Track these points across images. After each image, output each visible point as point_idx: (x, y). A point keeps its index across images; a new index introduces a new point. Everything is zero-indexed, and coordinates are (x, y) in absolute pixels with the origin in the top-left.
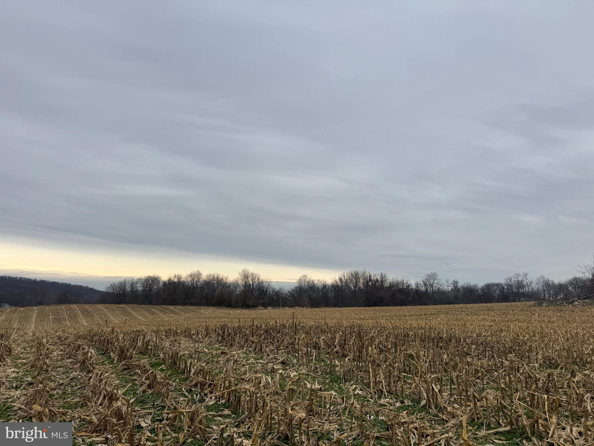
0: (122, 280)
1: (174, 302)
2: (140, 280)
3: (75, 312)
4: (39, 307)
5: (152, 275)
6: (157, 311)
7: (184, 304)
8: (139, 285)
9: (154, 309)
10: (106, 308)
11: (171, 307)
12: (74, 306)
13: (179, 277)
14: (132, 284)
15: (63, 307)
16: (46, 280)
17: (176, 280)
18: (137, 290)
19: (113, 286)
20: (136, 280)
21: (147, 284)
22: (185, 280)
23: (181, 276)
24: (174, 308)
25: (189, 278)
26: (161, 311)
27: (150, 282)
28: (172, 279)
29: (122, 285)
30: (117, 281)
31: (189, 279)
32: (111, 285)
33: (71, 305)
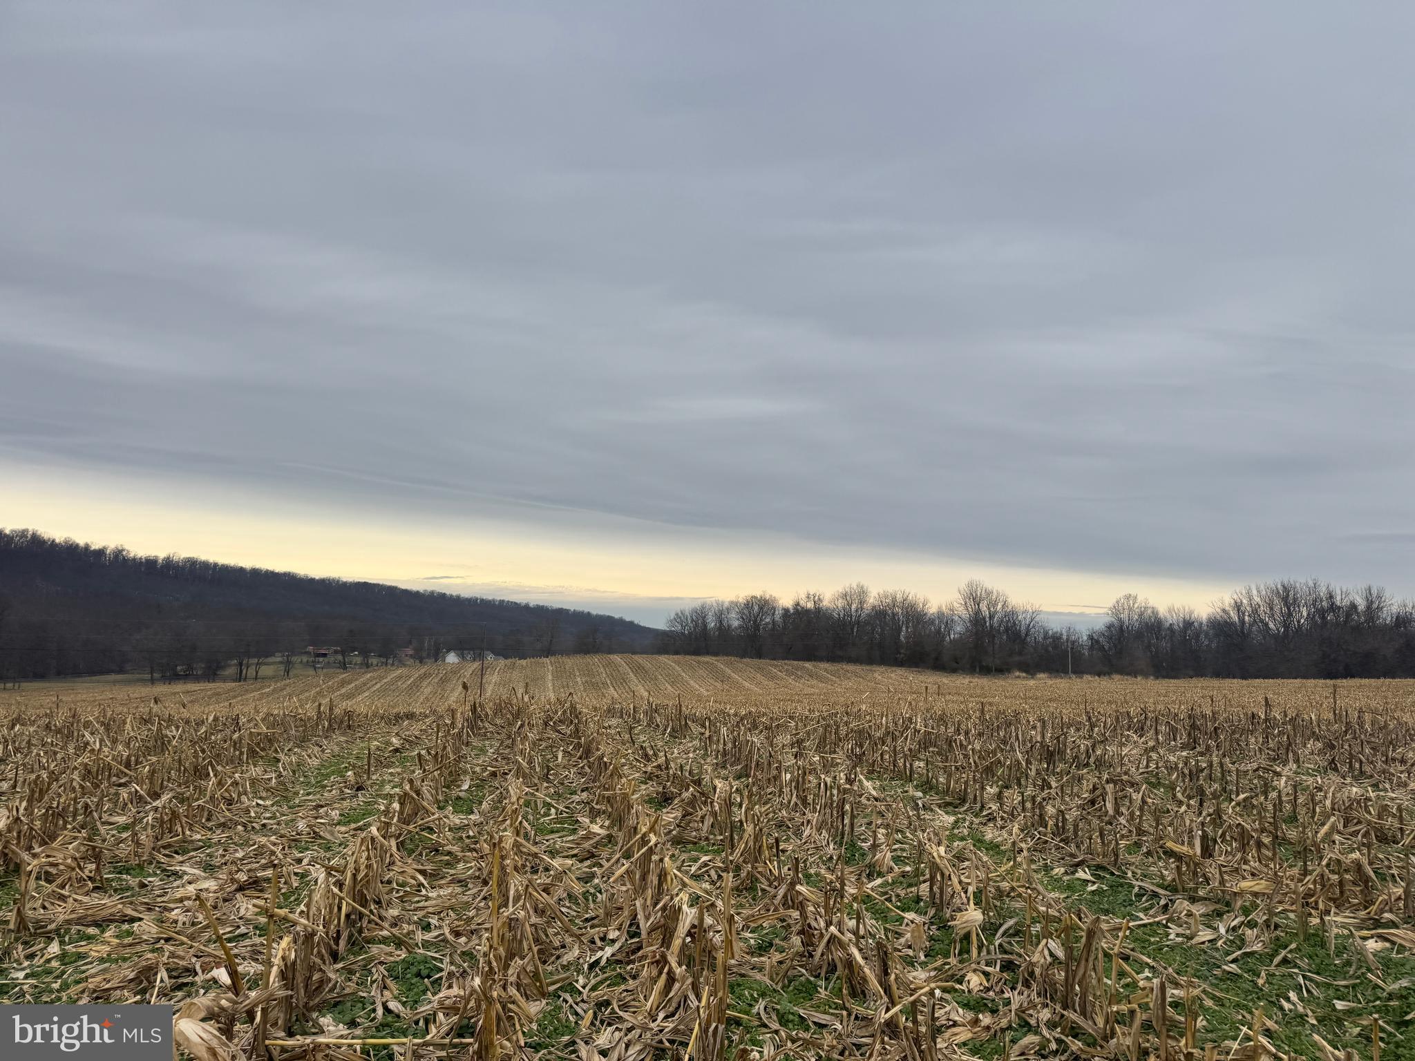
0: (697, 604)
1: (810, 655)
2: (734, 604)
3: (620, 669)
4: (553, 659)
5: (758, 594)
6: (780, 671)
7: (833, 659)
8: (733, 615)
9: (777, 668)
10: (678, 663)
11: (808, 665)
12: (617, 658)
13: (817, 598)
14: (721, 614)
15: (595, 659)
16: (546, 604)
17: (810, 605)
18: (729, 626)
19: (679, 618)
20: (726, 605)
21: (750, 613)
22: (832, 606)
23: (821, 597)
24: (814, 666)
25: (840, 601)
26: (789, 673)
27: (756, 608)
28: (802, 603)
29: (700, 615)
30: (688, 607)
31: (840, 603)
32: (677, 614)
33: (611, 656)
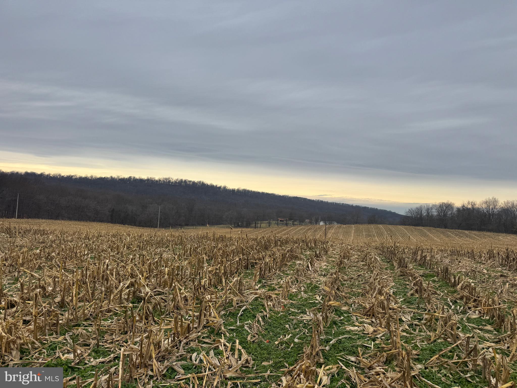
0: (418, 206)
1: (469, 227)
2: (434, 206)
3: (381, 230)
4: (356, 225)
5: (445, 201)
6: (452, 234)
7: (480, 230)
8: (434, 210)
9: (450, 232)
10: (406, 229)
11: (467, 232)
12: (381, 226)
13: (473, 203)
14: (428, 210)
15: (372, 226)
16: (359, 205)
17: (470, 206)
18: (432, 215)
19: (410, 211)
20: (431, 206)
21: (442, 210)
22: (480, 207)
23: (475, 203)
24: (469, 232)
25: (484, 205)
26: (456, 235)
27: (444, 208)
28: (466, 205)
29: (419, 210)
30: (414, 207)
31: (484, 206)
32: (409, 210)
33: (379, 225)
